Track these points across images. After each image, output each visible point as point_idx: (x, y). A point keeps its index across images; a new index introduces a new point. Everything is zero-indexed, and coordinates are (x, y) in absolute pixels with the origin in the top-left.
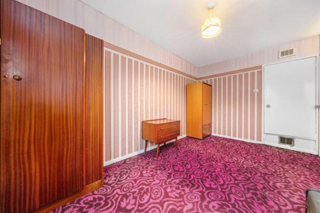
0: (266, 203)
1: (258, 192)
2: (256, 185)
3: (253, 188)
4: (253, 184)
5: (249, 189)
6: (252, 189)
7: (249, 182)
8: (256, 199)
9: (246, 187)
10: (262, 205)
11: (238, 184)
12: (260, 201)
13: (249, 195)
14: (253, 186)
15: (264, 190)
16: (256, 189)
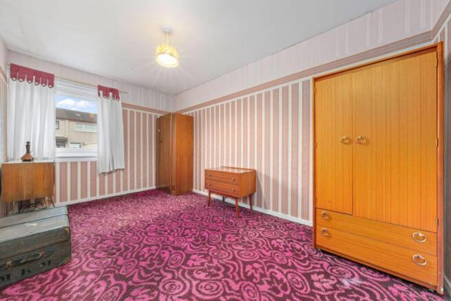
0: (106, 251)
1: (118, 254)
2: (125, 259)
3: (125, 253)
4: (128, 257)
5: (127, 249)
6: (125, 251)
7: (134, 256)
8: (115, 247)
9: (131, 249)
10: (108, 247)
11: (139, 244)
12: (111, 247)
13: (122, 245)
14: (126, 255)
15: (114, 260)
16: (121, 255)
